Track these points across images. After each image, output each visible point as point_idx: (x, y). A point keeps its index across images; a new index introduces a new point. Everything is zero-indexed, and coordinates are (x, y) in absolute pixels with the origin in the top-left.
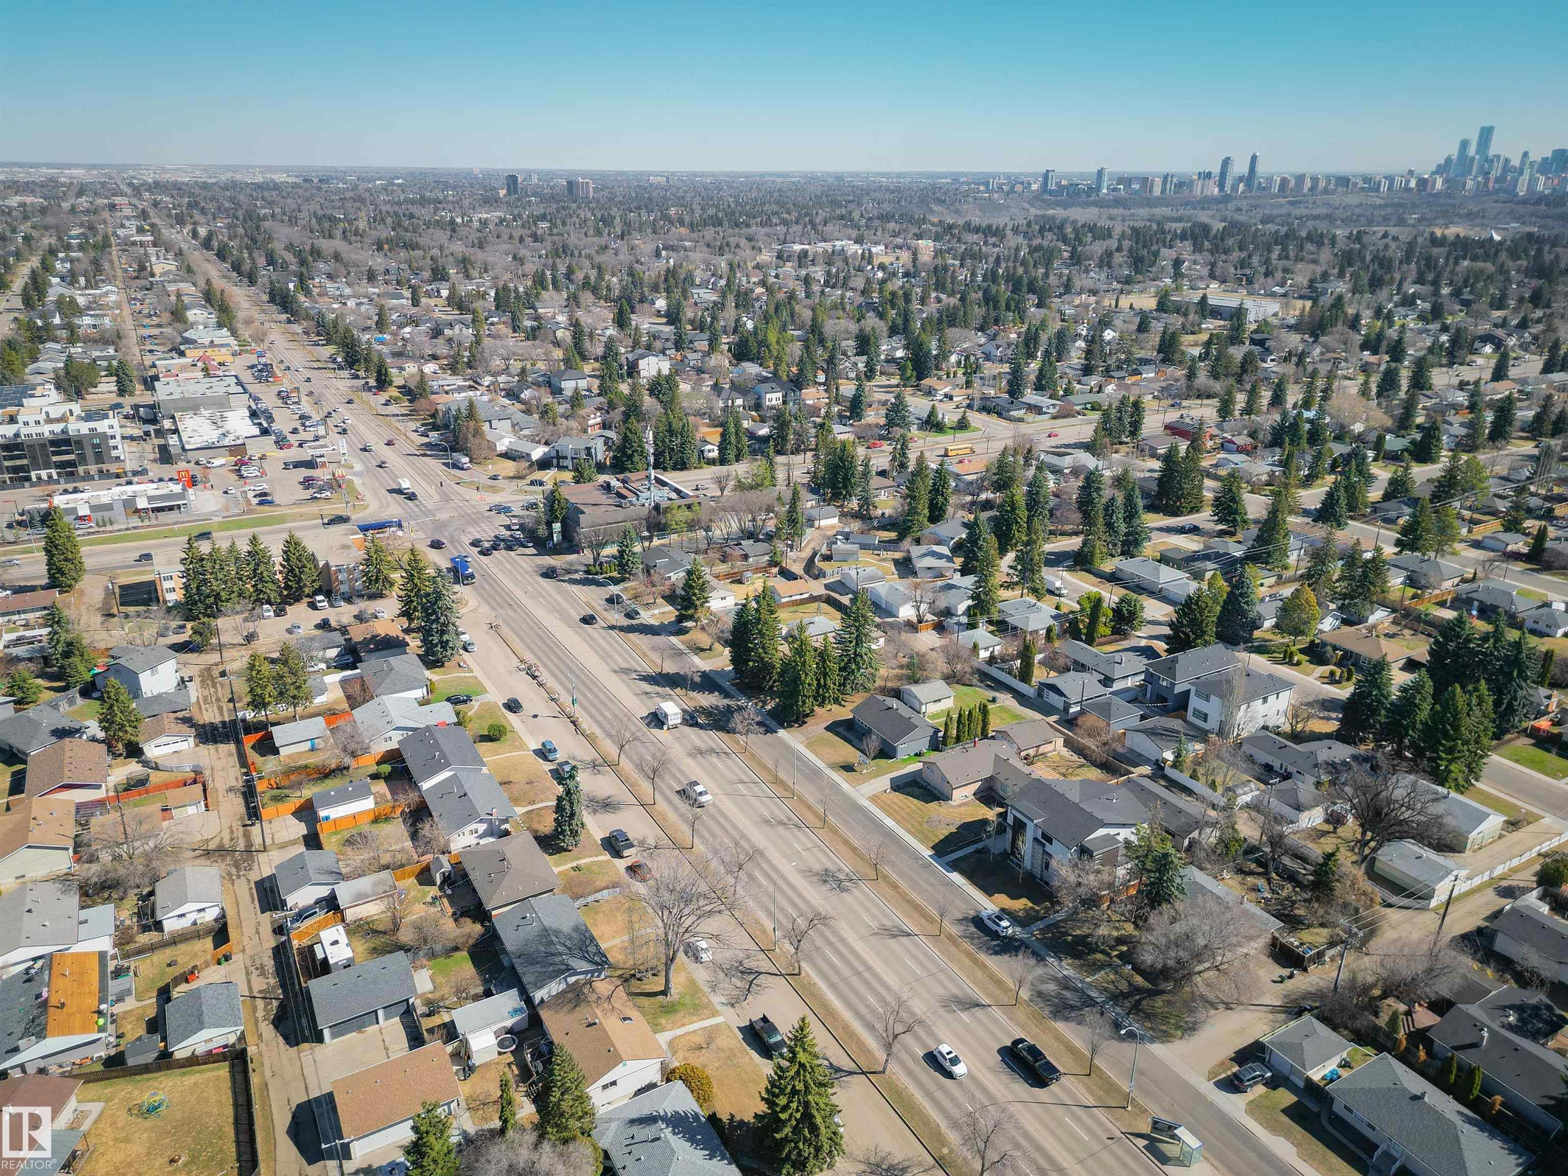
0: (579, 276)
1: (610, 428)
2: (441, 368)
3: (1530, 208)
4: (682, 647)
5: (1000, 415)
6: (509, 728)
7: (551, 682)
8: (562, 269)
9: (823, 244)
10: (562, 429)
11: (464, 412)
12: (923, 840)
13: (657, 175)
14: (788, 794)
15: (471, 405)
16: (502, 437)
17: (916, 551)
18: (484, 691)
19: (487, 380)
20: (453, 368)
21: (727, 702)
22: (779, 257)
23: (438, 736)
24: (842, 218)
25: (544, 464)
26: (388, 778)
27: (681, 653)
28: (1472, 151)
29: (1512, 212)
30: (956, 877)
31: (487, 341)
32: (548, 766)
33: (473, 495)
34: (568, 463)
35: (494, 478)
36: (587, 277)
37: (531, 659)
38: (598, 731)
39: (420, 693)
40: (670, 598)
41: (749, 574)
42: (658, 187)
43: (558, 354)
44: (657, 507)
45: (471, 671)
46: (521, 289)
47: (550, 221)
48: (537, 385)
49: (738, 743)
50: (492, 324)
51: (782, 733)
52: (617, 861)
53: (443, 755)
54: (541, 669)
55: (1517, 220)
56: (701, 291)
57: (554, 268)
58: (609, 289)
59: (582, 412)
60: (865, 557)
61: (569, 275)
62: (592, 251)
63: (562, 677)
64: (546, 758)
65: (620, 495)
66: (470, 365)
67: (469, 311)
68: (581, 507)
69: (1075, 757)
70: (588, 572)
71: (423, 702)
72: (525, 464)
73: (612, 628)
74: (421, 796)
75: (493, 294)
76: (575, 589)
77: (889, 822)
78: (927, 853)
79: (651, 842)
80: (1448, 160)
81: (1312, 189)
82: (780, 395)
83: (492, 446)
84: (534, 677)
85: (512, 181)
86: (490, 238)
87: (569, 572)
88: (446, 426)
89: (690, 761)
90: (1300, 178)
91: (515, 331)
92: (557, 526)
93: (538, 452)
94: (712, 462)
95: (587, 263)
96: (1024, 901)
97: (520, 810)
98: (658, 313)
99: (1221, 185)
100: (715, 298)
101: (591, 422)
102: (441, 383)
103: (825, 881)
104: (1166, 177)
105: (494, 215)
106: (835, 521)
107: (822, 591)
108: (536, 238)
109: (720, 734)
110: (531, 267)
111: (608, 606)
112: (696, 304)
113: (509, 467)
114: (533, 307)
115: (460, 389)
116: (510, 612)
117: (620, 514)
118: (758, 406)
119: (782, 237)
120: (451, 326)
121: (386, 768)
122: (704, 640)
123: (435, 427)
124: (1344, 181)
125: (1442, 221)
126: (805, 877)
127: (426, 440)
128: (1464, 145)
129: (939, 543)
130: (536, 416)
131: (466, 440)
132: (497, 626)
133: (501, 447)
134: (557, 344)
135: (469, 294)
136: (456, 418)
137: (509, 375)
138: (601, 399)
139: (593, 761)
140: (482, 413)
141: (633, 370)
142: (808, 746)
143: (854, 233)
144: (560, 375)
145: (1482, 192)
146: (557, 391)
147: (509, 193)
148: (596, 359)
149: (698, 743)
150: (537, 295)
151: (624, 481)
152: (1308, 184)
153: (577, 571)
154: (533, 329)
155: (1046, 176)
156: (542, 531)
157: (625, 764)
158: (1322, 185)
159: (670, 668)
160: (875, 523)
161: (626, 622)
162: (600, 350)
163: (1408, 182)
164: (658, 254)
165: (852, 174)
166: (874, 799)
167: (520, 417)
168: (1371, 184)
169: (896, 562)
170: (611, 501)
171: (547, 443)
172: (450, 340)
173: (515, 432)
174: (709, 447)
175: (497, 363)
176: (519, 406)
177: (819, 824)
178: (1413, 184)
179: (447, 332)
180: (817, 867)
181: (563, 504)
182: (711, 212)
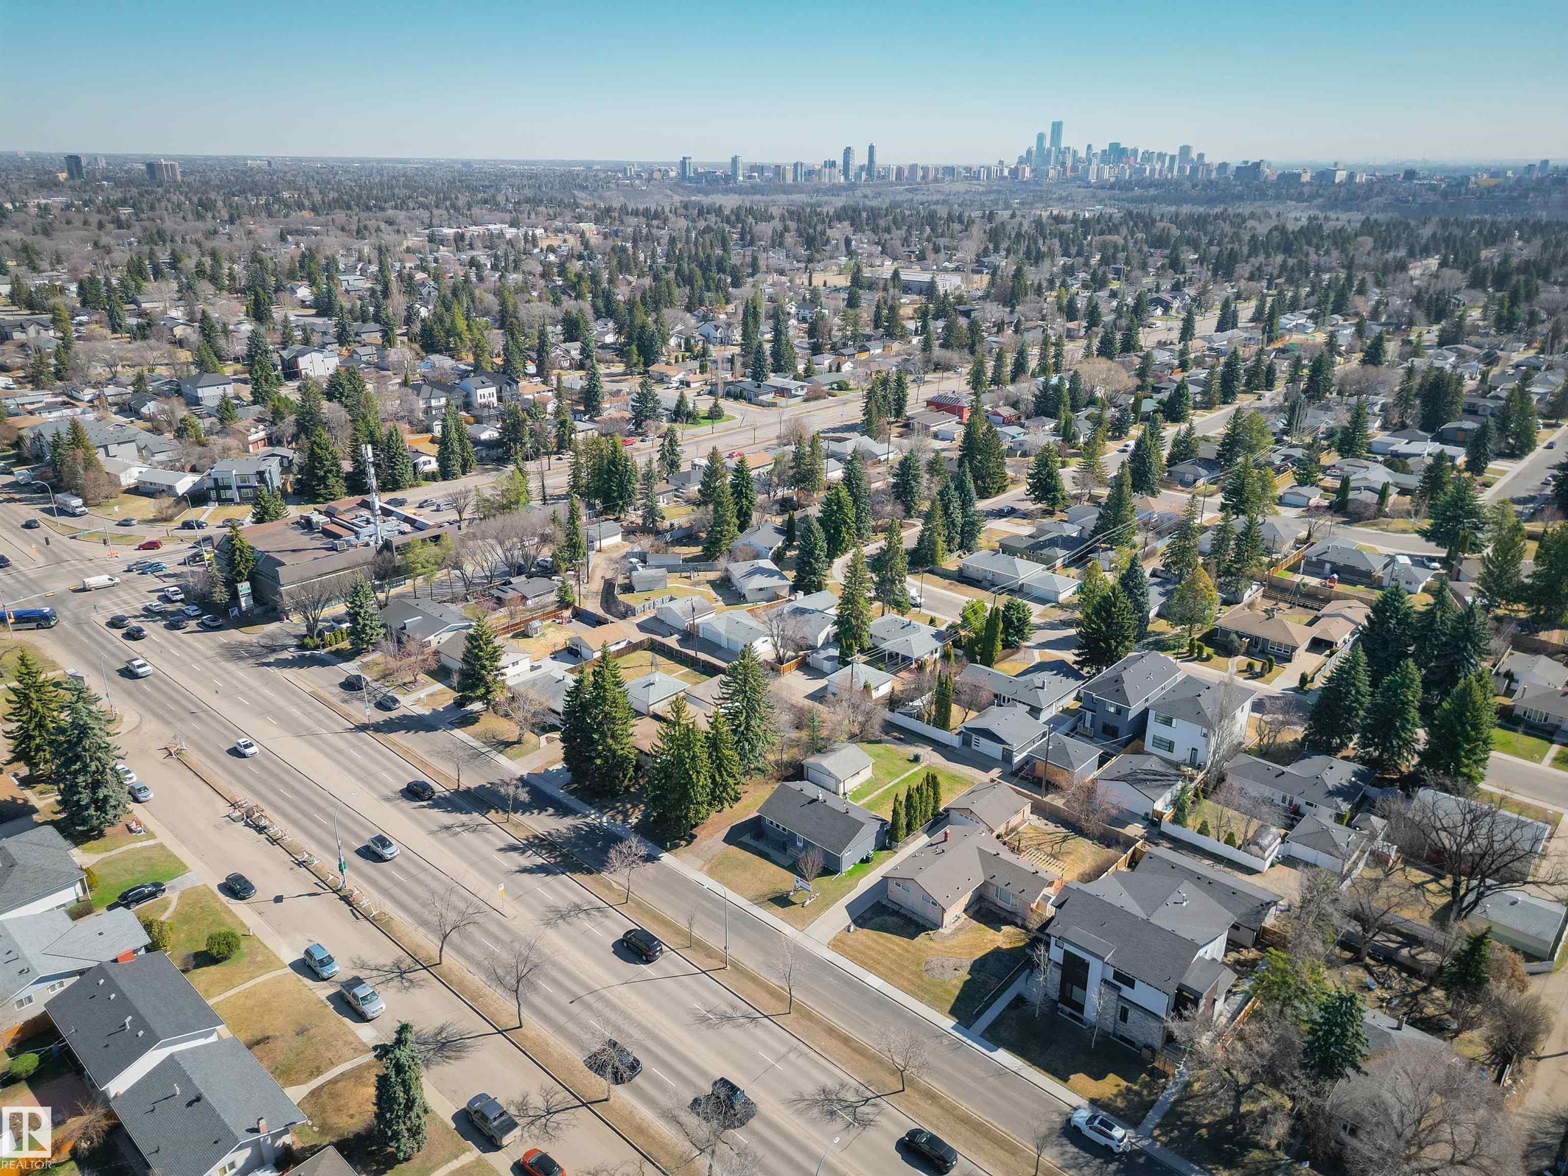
0: (189, 264)
1: (279, 443)
2: (17, 381)
3: (1108, 193)
4: (475, 743)
5: (750, 401)
6: (239, 932)
7: (292, 836)
8: (164, 257)
9: (474, 228)
10: (217, 449)
11: (66, 437)
12: (934, 1002)
13: (254, 159)
14: (716, 964)
15: (75, 427)
16: (127, 467)
17: (738, 569)
18: (181, 868)
19: (88, 394)
20: (35, 380)
21: (569, 821)
22: (431, 239)
23: (123, 983)
24: (486, 202)
25: (197, 498)
26: (35, 1081)
27: (477, 755)
28: (1047, 144)
29: (1094, 196)
30: (1003, 1056)
31: (78, 346)
32: (323, 991)
33: (98, 551)
34: (234, 494)
35: (125, 523)
36: (199, 264)
37: (247, 798)
38: (390, 909)
39: (70, 895)
40: (441, 673)
41: (536, 623)
42: (259, 170)
43: (185, 355)
44: (387, 545)
45: (151, 835)
46: (114, 282)
47: (134, 206)
48: (166, 395)
49: (609, 887)
50: (81, 324)
51: (666, 858)
52: (492, 1158)
53: (140, 1022)
54: (268, 812)
55: (1100, 202)
56: (351, 278)
57: (152, 255)
58: (232, 277)
59: (239, 425)
60: (675, 583)
61: (175, 262)
62: (199, 236)
63: (306, 822)
64: (316, 976)
65: (327, 533)
66: (59, 375)
67: (44, 310)
68: (277, 556)
69: (1051, 827)
70: (302, 647)
71: (79, 912)
72: (167, 501)
73: (363, 728)
74: (110, 1115)
75: (74, 288)
76: (290, 674)
77: (874, 981)
78: (948, 1023)
79: (537, 1102)
80: (1029, 152)
81: (924, 177)
82: (493, 390)
83: (114, 481)
84: (261, 830)
85: (73, 163)
86: (57, 224)
87: (272, 650)
88: (39, 458)
89: (550, 933)
90: (913, 168)
91: (114, 331)
92: (244, 588)
93: (185, 483)
94: (431, 477)
95: (195, 249)
96: (1112, 1078)
97: (297, 1093)
98: (303, 304)
99: (846, 172)
100: (369, 285)
101: (252, 438)
102: (20, 400)
103: (832, 1113)
104: (796, 165)
105: (58, 200)
106: (618, 539)
107: (639, 636)
108: (119, 224)
109: (578, 877)
110: (122, 256)
111: (344, 694)
112: (347, 292)
113: (146, 507)
114: (135, 302)
115: (50, 407)
116: (195, 725)
117: (337, 560)
118: (467, 406)
119: (427, 221)
120: (22, 327)
121: (29, 1061)
122: (508, 729)
123: (21, 461)
124: (950, 171)
125: (1040, 205)
126: (800, 1113)
127: (9, 479)
128: (1041, 137)
129: (757, 556)
130: (169, 436)
131: (75, 474)
132: (179, 752)
133: (128, 479)
134: (180, 343)
135: (39, 289)
136: (55, 445)
137: (117, 384)
138: (258, 408)
139: (397, 965)
140: (92, 436)
141: (291, 372)
142: (711, 873)
143: (508, 217)
144: (195, 382)
145: (1063, 181)
146: (194, 401)
147: (71, 176)
148: (236, 360)
149: (551, 898)
150: (138, 288)
151: (329, 514)
152: (920, 173)
153: (285, 647)
154: (139, 326)
155: (683, 163)
156: (220, 595)
157: (452, 961)
158: (931, 176)
159: (471, 781)
160: (668, 537)
161: (380, 716)
162: (240, 348)
163: (1002, 171)
164: (283, 238)
165: (479, 162)
166: (837, 945)
167: (146, 438)
168: (972, 174)
169: (713, 584)
170: (318, 544)
171: (194, 470)
172: (23, 346)
173: (144, 460)
174: (423, 459)
175: (99, 371)
176: (140, 423)
177: (781, 1008)
178: (1006, 173)
179: (18, 336)
180: (810, 1089)
181: (248, 553)
182: (332, 195)
